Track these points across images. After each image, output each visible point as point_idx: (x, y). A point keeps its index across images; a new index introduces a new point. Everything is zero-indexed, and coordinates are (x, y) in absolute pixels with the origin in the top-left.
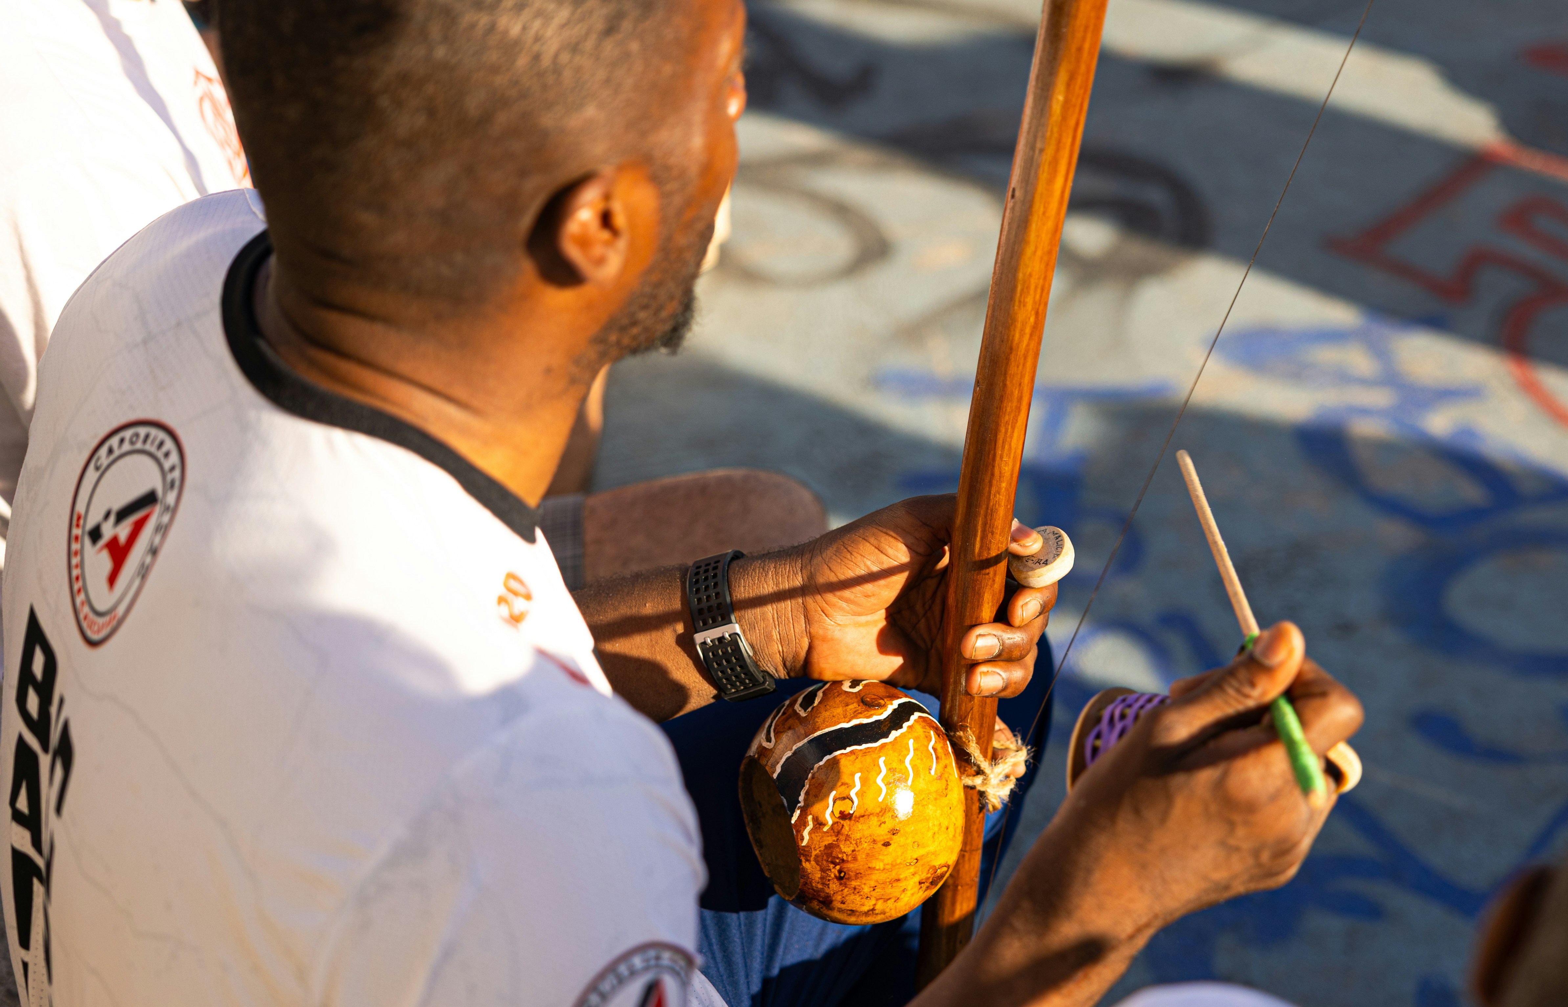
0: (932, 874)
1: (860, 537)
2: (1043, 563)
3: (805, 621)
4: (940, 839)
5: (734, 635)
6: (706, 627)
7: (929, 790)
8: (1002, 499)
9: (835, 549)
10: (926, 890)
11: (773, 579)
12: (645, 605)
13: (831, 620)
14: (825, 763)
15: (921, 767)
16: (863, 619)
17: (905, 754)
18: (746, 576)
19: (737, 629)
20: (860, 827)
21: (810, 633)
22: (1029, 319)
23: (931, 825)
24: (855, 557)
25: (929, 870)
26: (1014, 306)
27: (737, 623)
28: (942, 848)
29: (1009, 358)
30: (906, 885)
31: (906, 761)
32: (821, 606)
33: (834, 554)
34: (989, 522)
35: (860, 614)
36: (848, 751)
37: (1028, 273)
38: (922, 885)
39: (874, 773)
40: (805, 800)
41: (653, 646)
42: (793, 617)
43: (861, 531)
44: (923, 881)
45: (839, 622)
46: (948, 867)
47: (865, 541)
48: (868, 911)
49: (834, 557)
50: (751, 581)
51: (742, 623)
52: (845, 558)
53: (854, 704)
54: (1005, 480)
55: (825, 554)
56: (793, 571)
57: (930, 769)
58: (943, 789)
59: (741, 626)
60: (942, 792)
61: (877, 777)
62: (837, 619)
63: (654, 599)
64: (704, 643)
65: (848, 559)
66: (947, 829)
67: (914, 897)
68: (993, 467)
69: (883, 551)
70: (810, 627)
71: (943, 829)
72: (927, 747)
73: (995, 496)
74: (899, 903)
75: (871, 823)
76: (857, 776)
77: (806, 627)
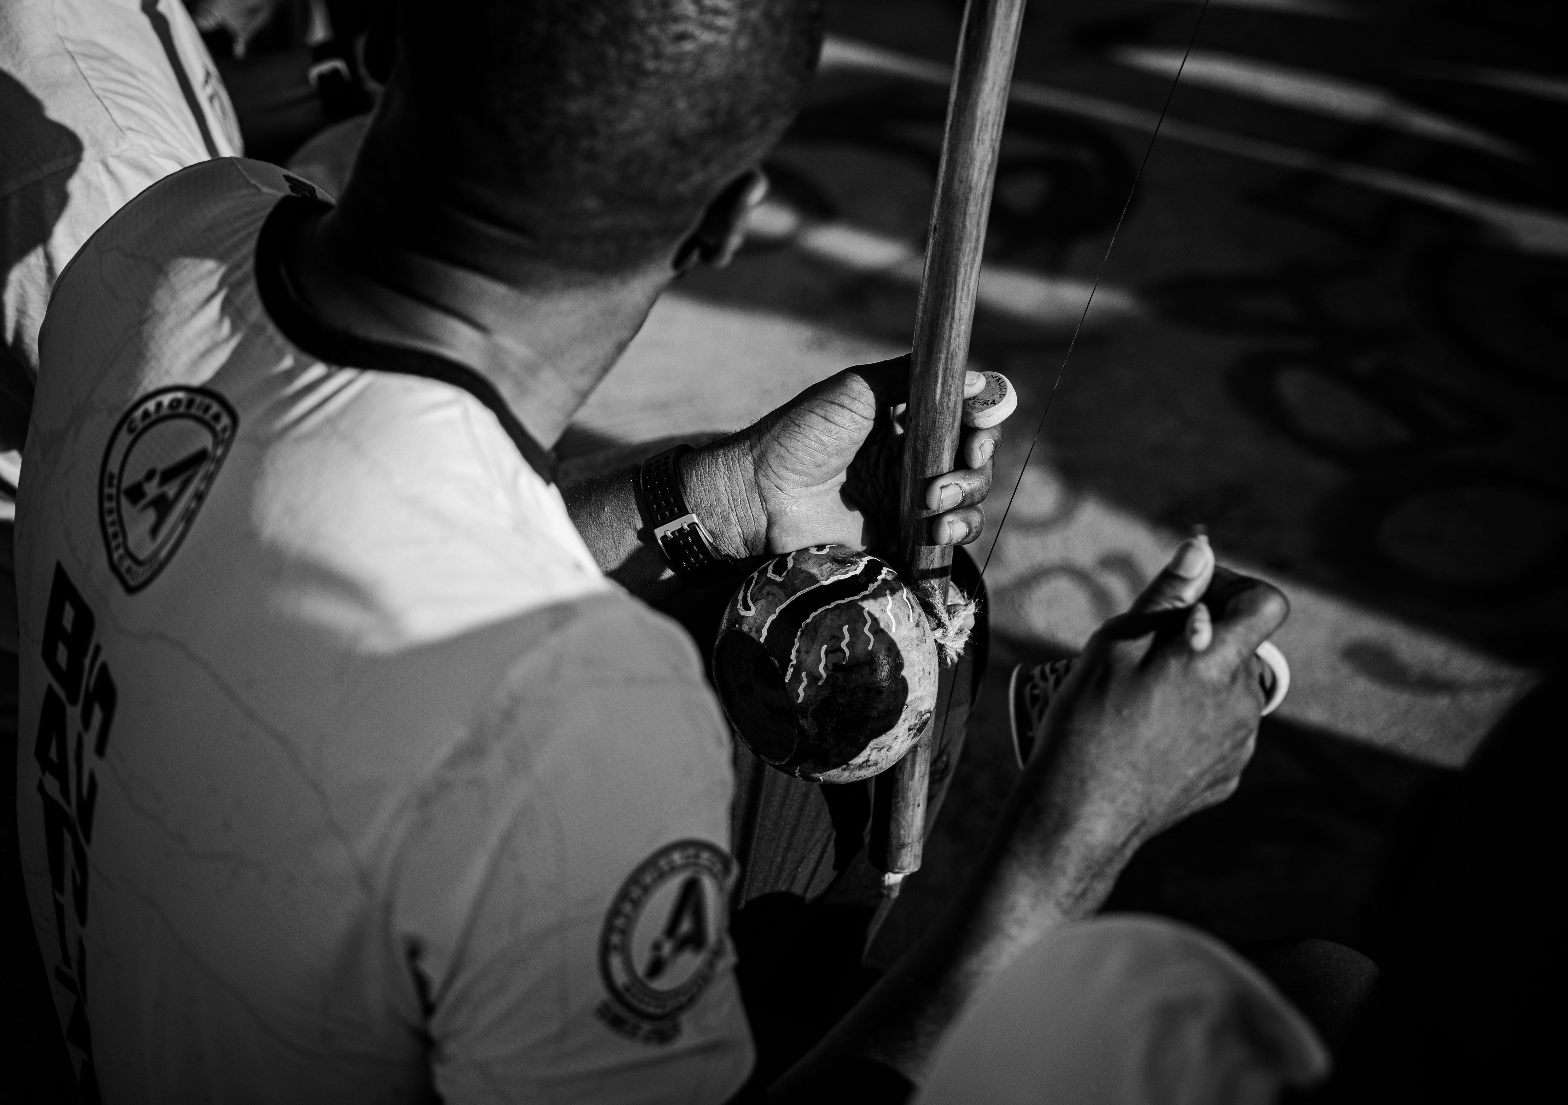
0: (919, 720)
1: (806, 410)
2: (991, 403)
3: (761, 500)
4: (925, 684)
5: (692, 525)
6: (665, 521)
7: (911, 636)
8: (961, 342)
9: (782, 425)
10: (913, 737)
11: (723, 464)
12: (604, 509)
13: (785, 494)
14: (812, 619)
15: (901, 615)
16: (815, 489)
17: (885, 604)
18: (697, 466)
19: (695, 518)
20: (854, 677)
21: (767, 510)
22: (987, 156)
23: (916, 670)
24: (804, 429)
25: (917, 716)
26: (972, 145)
27: (693, 513)
28: (926, 693)
29: (969, 197)
30: (897, 732)
31: (887, 610)
32: (774, 482)
33: (782, 429)
34: (950, 367)
35: (811, 485)
36: (833, 606)
37: (986, 110)
38: (911, 731)
39: (860, 624)
40: (797, 658)
41: (616, 547)
42: (749, 497)
43: (806, 404)
44: (912, 727)
45: (793, 495)
46: (930, 712)
47: (811, 413)
48: (863, 763)
49: (783, 432)
50: (702, 470)
51: (699, 511)
52: (794, 431)
53: (828, 564)
54: (964, 322)
55: (773, 431)
56: (743, 453)
57: (909, 617)
58: (922, 636)
59: (698, 515)
60: (922, 638)
61: (864, 628)
62: (792, 492)
63: (612, 502)
64: (664, 537)
65: (797, 432)
66: (930, 674)
67: (904, 745)
68: (954, 309)
69: (830, 420)
70: (766, 504)
71: (927, 674)
72: (902, 597)
73: (955, 339)
74: (891, 752)
75: (864, 672)
76: (846, 627)
77: (762, 505)
